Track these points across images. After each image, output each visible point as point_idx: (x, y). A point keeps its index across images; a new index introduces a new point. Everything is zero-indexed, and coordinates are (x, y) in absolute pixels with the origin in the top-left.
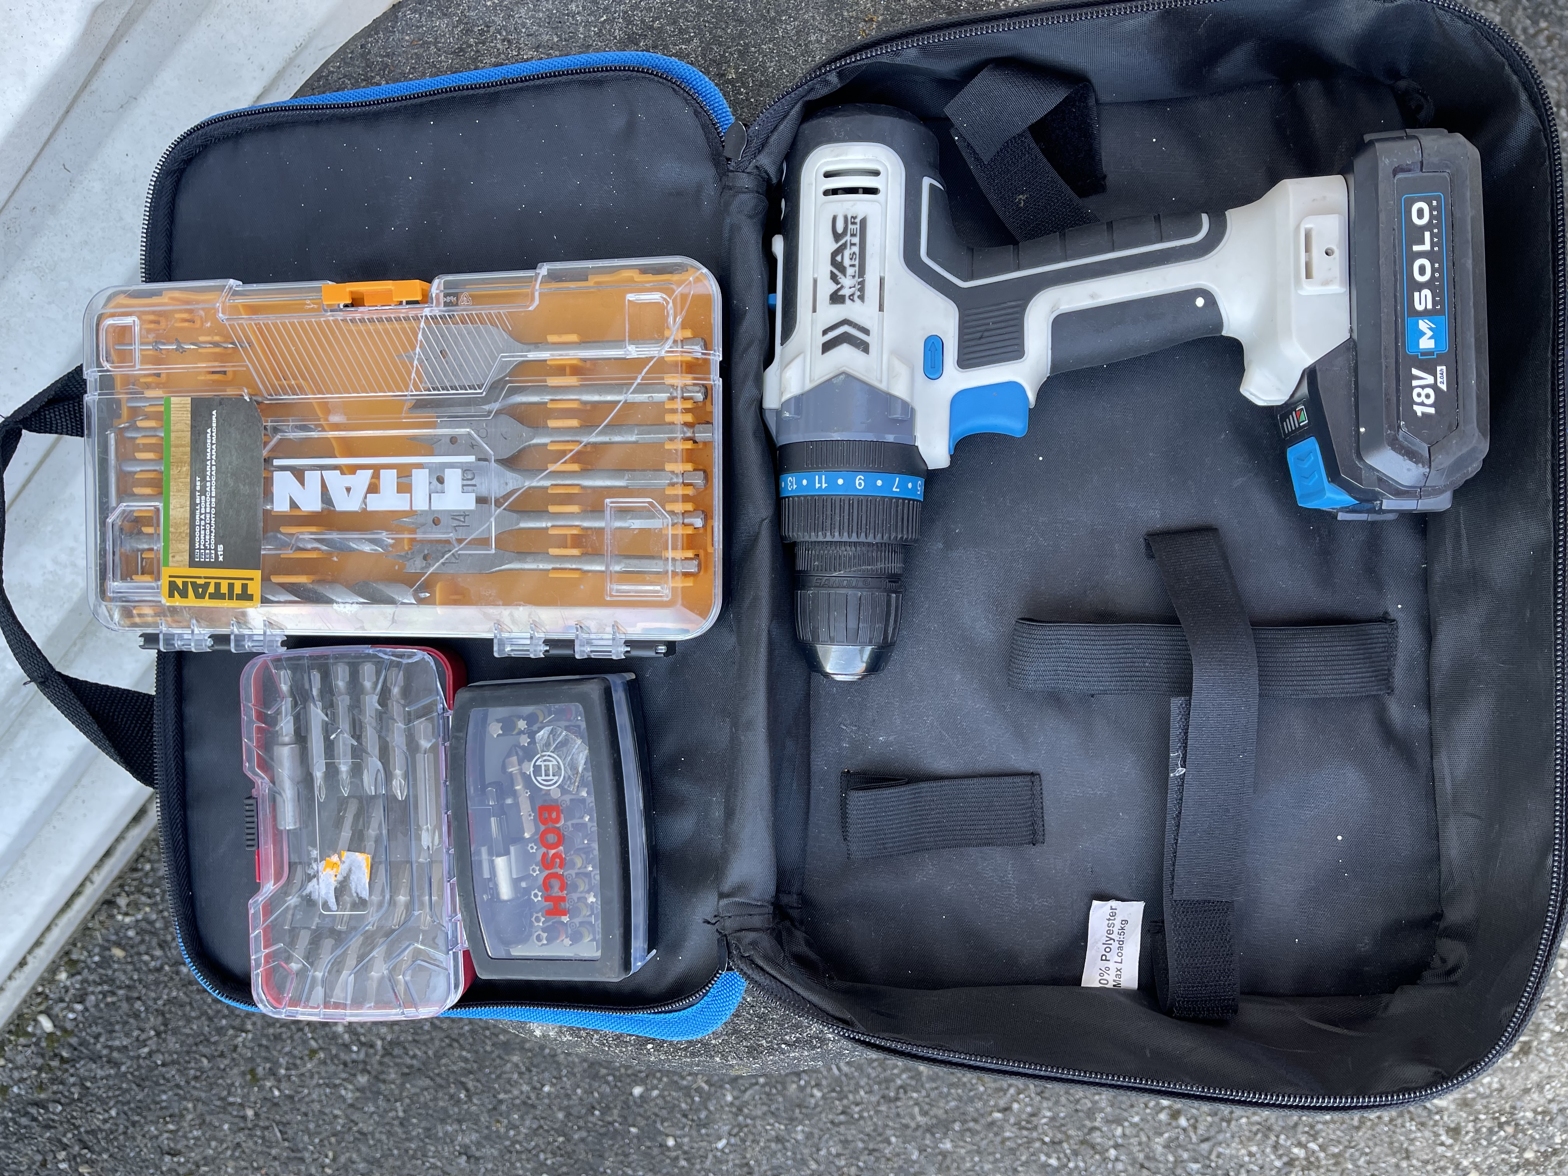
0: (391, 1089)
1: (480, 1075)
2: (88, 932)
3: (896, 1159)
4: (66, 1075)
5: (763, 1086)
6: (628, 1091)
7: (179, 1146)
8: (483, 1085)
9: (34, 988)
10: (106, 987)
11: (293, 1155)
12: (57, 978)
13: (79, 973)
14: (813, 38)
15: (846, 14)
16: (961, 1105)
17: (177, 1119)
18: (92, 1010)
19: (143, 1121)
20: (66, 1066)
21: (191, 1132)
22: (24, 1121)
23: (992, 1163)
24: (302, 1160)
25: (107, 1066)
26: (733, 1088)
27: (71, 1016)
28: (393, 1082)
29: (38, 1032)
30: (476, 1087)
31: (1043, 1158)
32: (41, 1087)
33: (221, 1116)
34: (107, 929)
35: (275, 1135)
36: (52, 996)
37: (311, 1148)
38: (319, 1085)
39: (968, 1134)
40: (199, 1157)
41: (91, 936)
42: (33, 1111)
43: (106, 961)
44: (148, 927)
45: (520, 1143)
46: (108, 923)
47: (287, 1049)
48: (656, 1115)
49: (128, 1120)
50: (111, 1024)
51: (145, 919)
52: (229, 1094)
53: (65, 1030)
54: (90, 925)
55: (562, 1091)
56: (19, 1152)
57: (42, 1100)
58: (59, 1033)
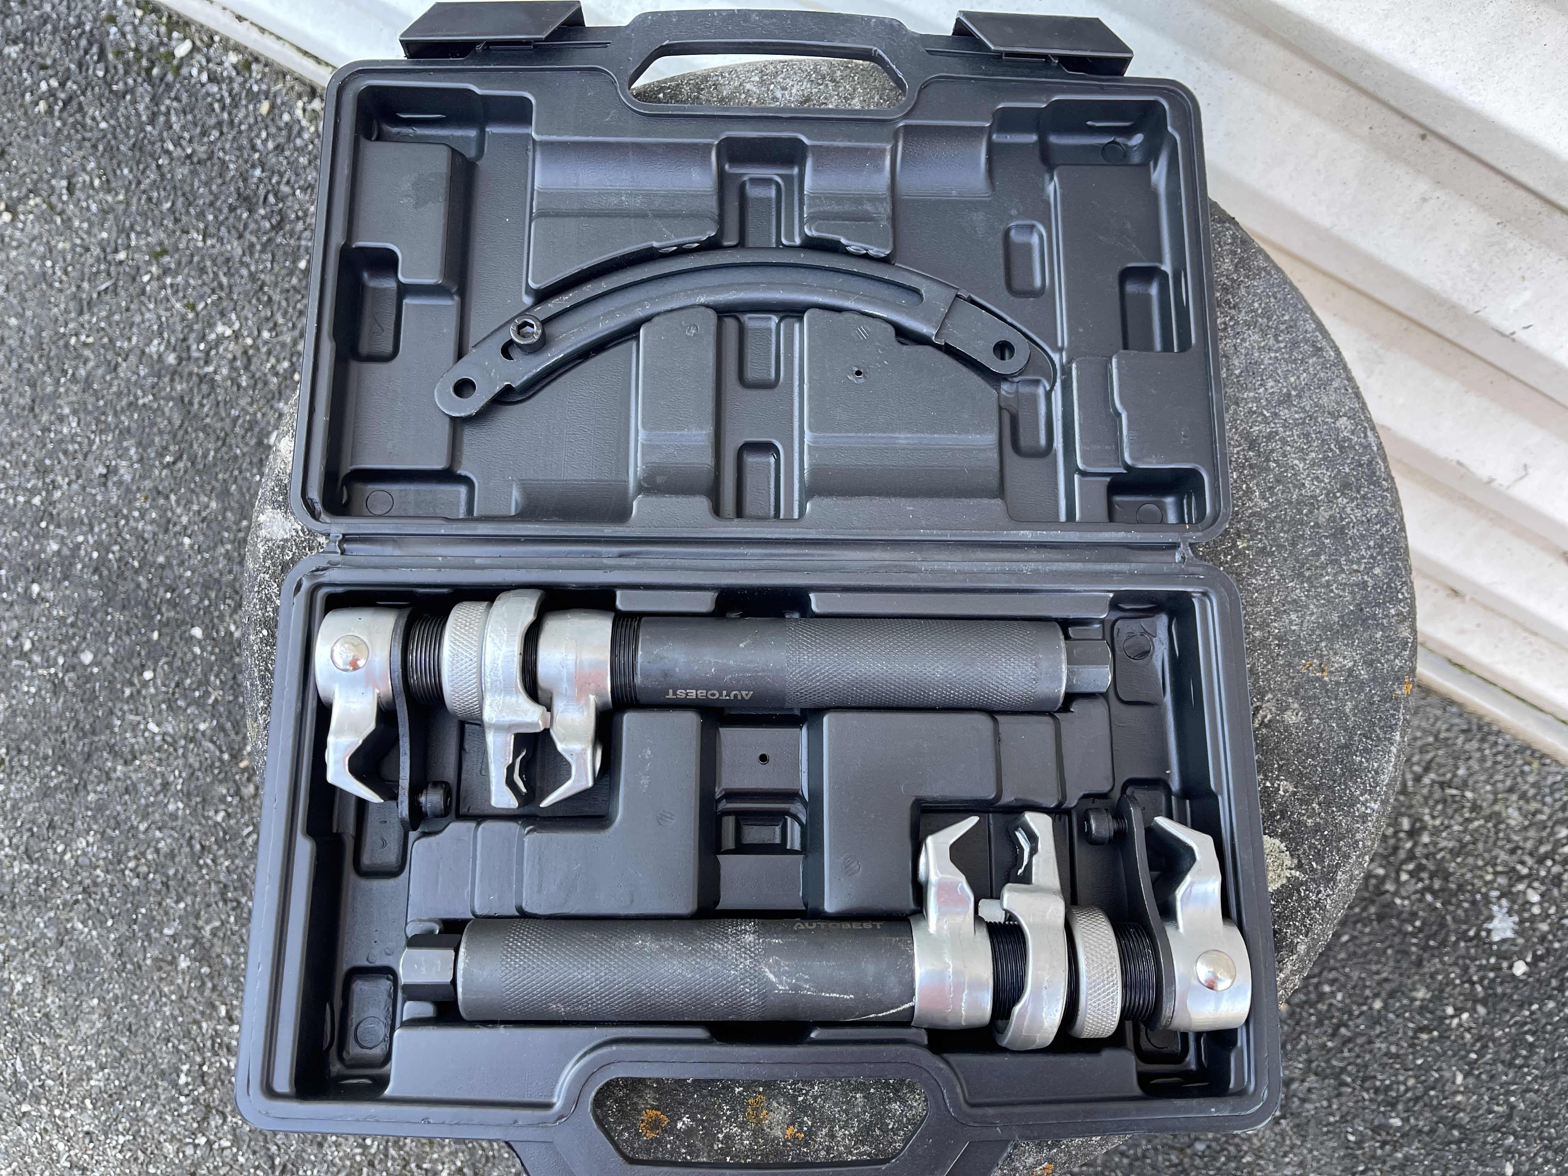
0: (165, 389)
1: (191, 472)
2: (280, 76)
3: (161, 912)
4: (134, 75)
5: (221, 760)
6: (195, 622)
7: (78, 193)
8: (181, 478)
9: (217, 33)
10: (228, 101)
11: (85, 303)
12: (231, 53)
13: (238, 73)
14: (1293, 616)
15: (1323, 644)
16: (228, 970)
17: (105, 186)
18: (204, 91)
19: (99, 154)
20: (143, 74)
21: (94, 202)
22: (83, 43)
23: (172, 1014)
24: (81, 313)
25: (149, 113)
26: (213, 729)
27: (195, 72)
28: (172, 389)
29: (174, 43)
30: (179, 470)
31: (185, 1068)
32: (119, 54)
33: (115, 229)
34: (287, 94)
35: (103, 283)
36: (212, 51)
37: (94, 320)
38: (159, 317)
39: (199, 984)
40: (69, 213)
41: (277, 79)
42: (95, 49)
43: (254, 97)
44: (295, 132)
45: (127, 523)
46: (293, 95)
47: (192, 281)
48: (175, 655)
49: (98, 140)
50: (192, 111)
51: (302, 129)
52: (138, 234)
53: (179, 67)
54: (288, 77)
55: (186, 556)
56: (52, 42)
57: (106, 57)
58: (175, 62)
